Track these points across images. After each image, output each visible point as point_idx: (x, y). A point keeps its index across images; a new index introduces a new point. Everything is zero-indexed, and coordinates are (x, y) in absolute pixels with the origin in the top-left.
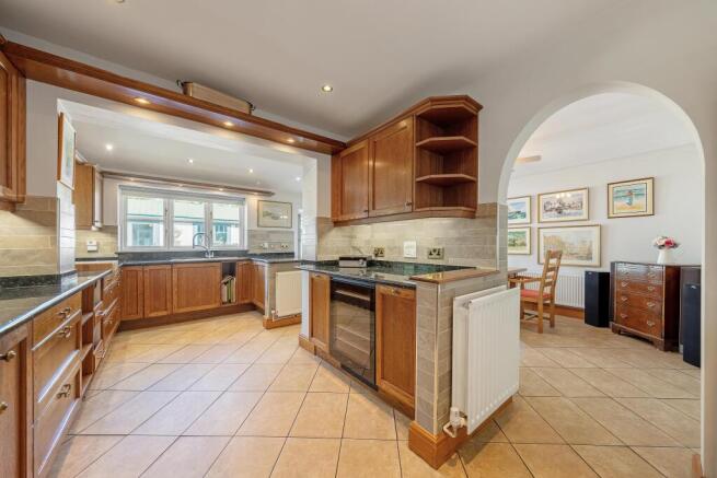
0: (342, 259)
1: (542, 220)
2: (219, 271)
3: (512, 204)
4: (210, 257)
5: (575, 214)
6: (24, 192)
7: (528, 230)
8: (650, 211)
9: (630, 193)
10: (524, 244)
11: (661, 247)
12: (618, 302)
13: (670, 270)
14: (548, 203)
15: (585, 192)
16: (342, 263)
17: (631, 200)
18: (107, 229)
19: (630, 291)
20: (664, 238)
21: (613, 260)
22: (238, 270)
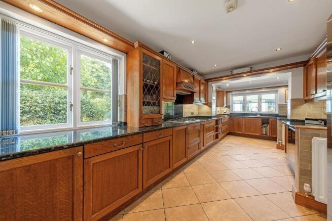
0: (306, 119)
2: (260, 122)
4: (259, 116)
6: (208, 101)
16: (306, 122)
18: (228, 107)
22: (270, 122)
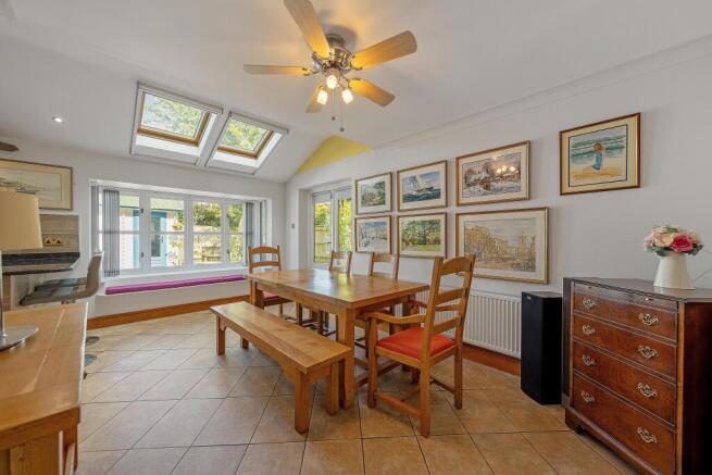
1: (461, 202)
3: (422, 176)
5: (509, 190)
7: (442, 218)
8: (633, 181)
9: (599, 147)
10: (437, 241)
11: (664, 251)
12: (576, 367)
13: (694, 312)
14: (470, 172)
15: (523, 149)
17: (599, 160)
19: (599, 347)
20: (671, 230)
21: (569, 276)
